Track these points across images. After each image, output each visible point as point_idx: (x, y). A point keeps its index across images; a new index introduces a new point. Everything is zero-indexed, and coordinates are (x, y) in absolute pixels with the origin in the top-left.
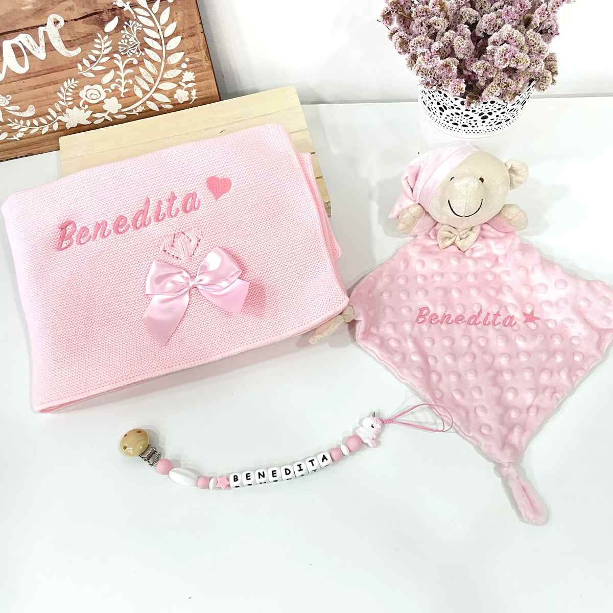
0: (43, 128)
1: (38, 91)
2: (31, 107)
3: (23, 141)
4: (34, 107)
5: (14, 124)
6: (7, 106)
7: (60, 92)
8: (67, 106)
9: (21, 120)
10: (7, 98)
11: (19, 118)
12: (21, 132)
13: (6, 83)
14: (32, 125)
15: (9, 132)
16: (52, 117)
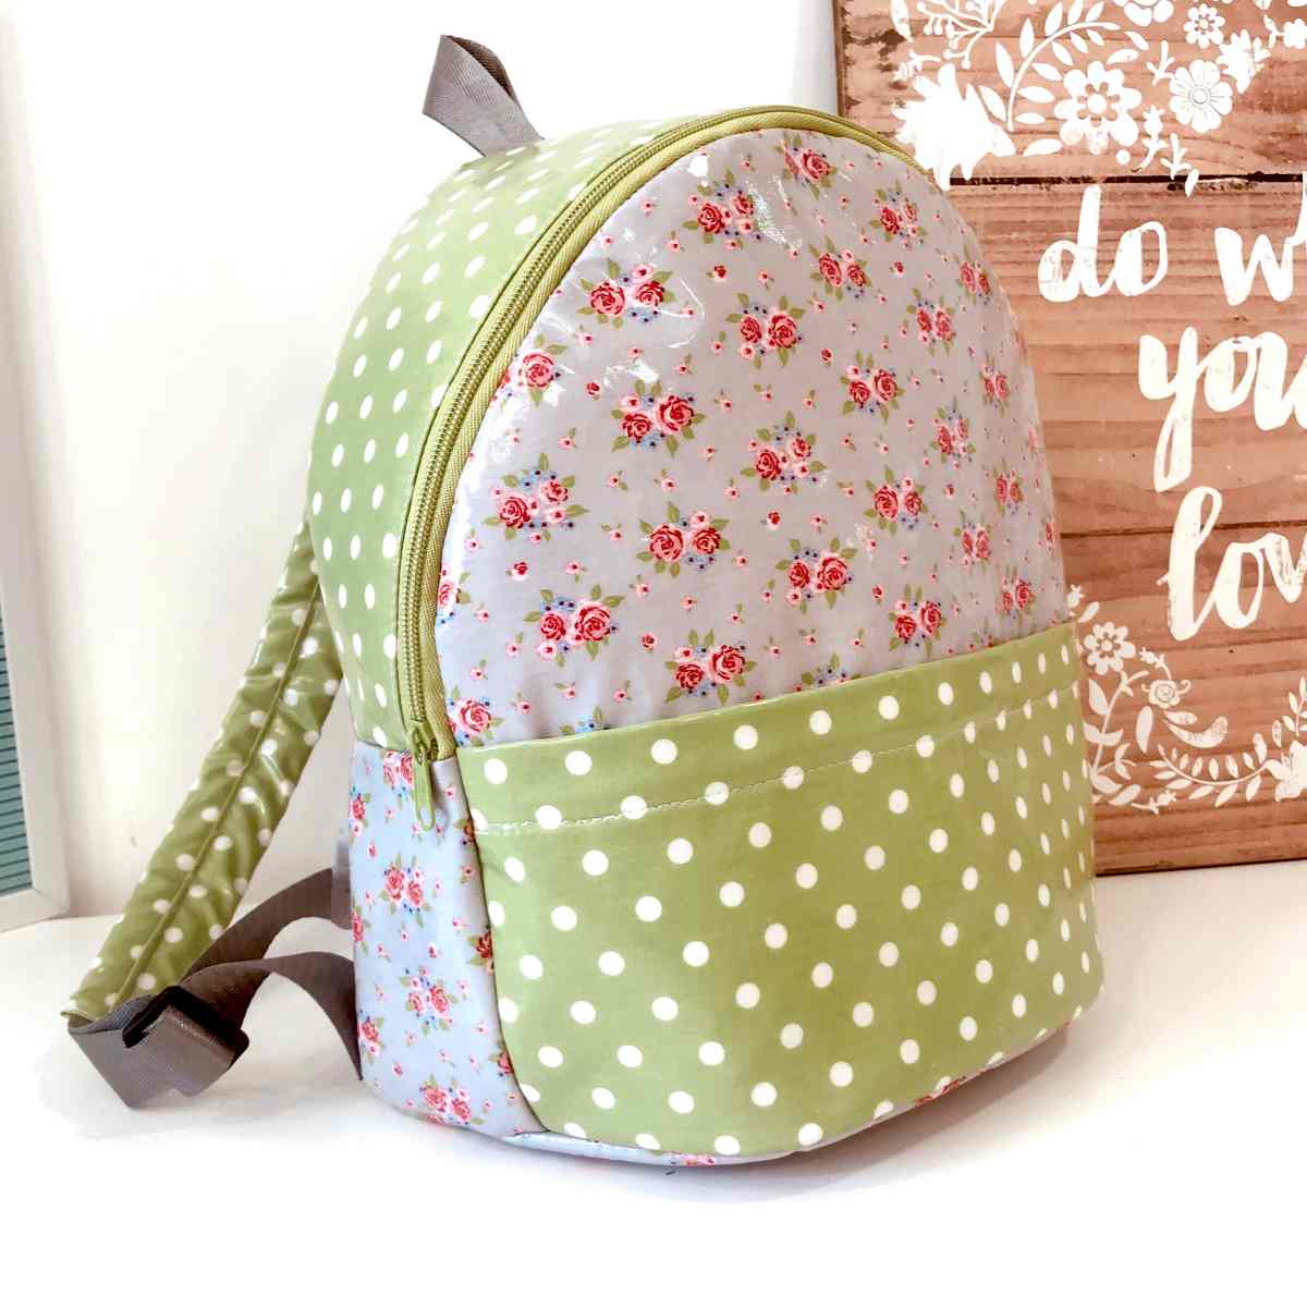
0: (1225, 787)
1: (1253, 681)
2: (1222, 721)
3: (1164, 818)
4: (1226, 723)
5: (1167, 763)
6: (1174, 709)
7: (1297, 693)
8: (1298, 734)
9: (1186, 756)
10: (1181, 687)
11: (1185, 749)
12: (1172, 791)
13: (1194, 647)
14: (1205, 775)
15: (1145, 787)
16: (1255, 758)
